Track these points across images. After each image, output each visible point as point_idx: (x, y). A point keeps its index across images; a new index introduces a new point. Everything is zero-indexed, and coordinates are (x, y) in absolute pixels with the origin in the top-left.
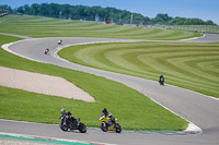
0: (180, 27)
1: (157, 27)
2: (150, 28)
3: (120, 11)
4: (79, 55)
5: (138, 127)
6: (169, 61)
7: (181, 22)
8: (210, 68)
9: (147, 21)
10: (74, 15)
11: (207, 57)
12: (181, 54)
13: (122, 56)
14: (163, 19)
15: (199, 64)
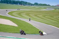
0: (41, 6)
1: (35, 6)
2: (33, 6)
3: (25, 2)
4: (14, 14)
5: (29, 33)
6: (38, 15)
7: (41, 5)
8: (49, 17)
9: (32, 5)
10: (12, 3)
11: (48, 14)
12: (41, 13)
13: (25, 14)
14: (36, 4)
15: (46, 16)
